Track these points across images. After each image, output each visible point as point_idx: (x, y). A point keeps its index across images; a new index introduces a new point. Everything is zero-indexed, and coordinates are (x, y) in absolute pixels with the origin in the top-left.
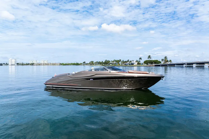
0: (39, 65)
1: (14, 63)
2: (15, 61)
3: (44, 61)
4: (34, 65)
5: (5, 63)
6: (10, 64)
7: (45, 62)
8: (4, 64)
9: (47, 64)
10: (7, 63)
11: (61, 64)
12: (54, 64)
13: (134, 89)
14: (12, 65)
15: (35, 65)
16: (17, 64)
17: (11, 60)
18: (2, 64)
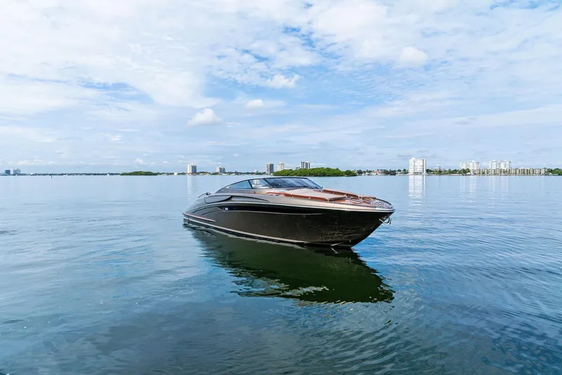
0: (484, 173)
1: (419, 169)
2: (422, 164)
3: (499, 164)
4: (469, 173)
5: (402, 170)
6: (411, 171)
7: (503, 167)
8: (399, 171)
9: (505, 172)
10: (405, 170)
11: (551, 171)
12: (526, 172)
13: (306, 245)
14: (416, 174)
15: (472, 173)
16: (427, 171)
17: (414, 162)
18: (395, 171)
